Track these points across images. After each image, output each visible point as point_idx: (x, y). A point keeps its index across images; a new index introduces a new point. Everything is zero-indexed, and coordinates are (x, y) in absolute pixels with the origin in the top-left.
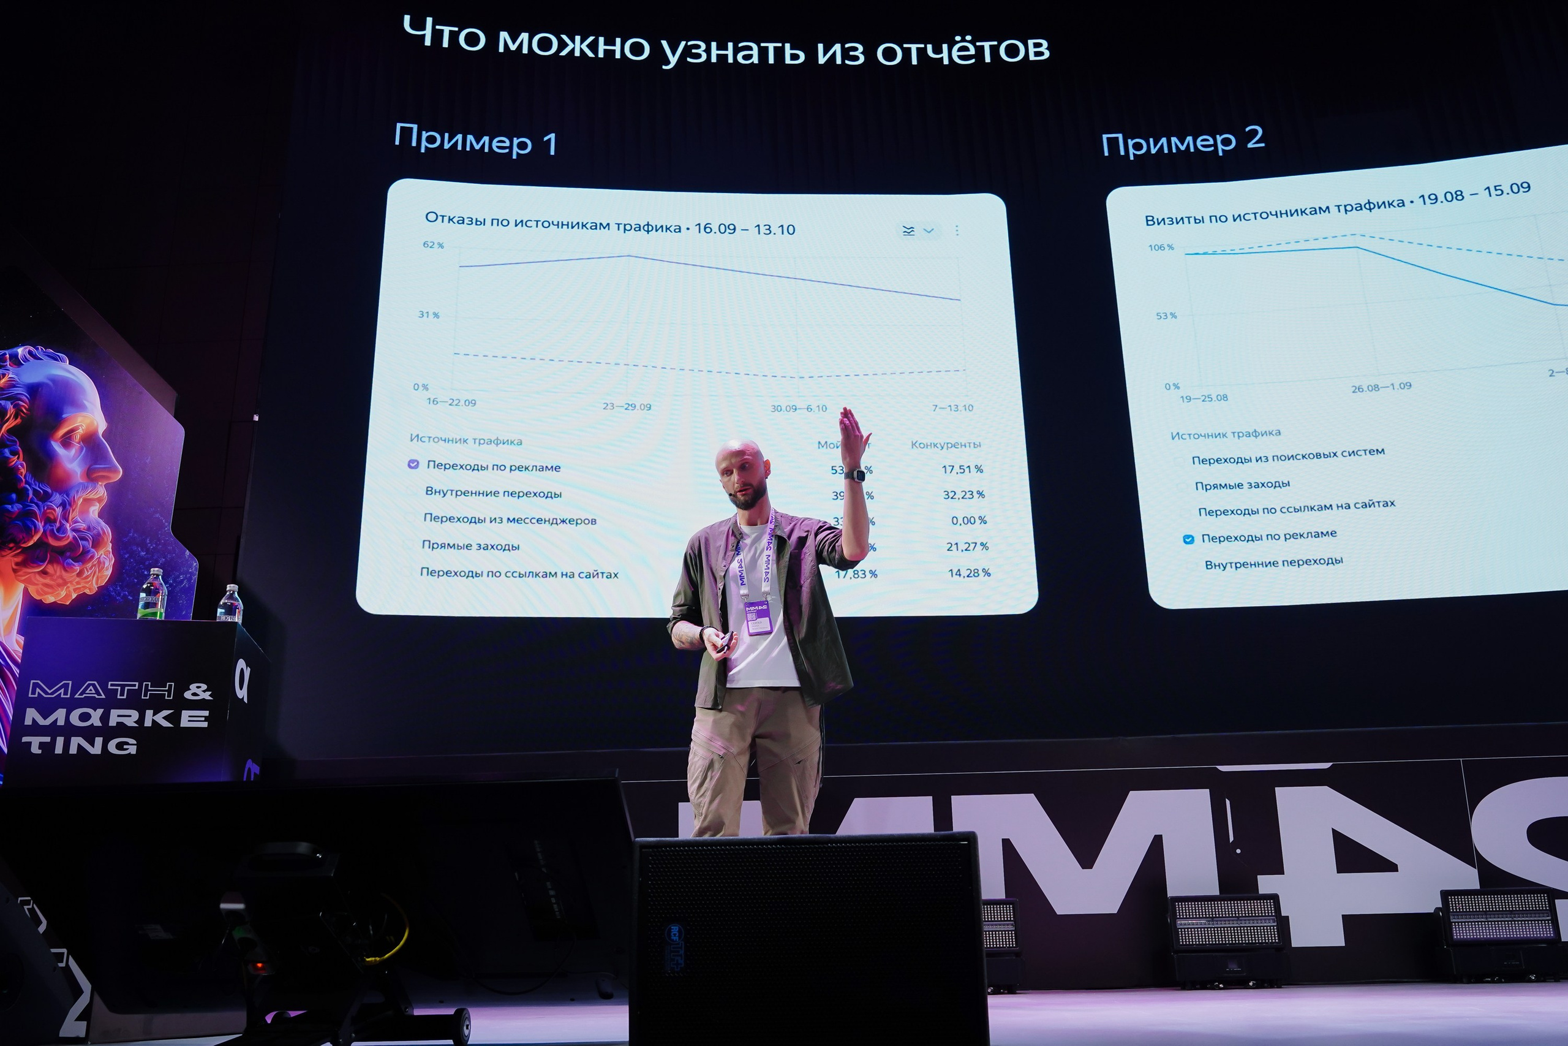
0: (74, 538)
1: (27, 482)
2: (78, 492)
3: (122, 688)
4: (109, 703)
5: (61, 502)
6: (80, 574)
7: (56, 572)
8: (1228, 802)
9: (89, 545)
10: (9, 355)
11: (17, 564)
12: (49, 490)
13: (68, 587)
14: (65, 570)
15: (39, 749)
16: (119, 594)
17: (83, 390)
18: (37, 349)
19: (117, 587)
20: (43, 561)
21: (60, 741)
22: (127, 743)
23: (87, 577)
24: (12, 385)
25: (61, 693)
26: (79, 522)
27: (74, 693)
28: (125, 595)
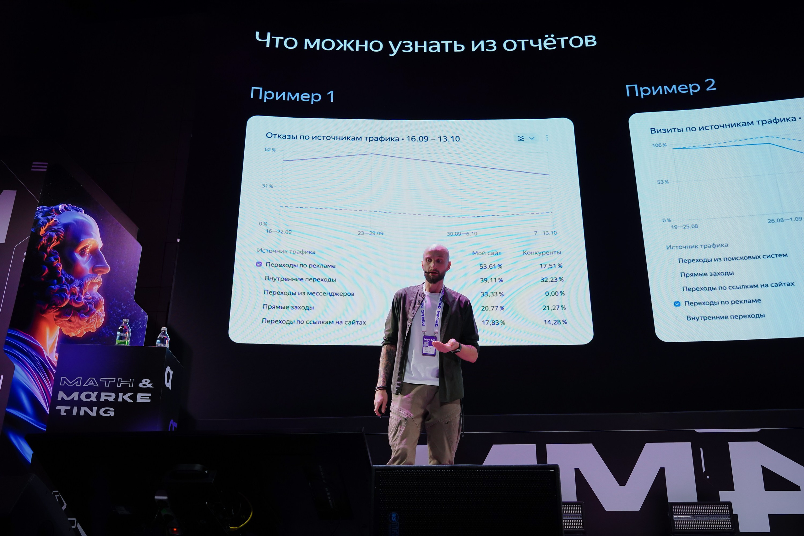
0: (85, 303)
1: (62, 274)
2: (87, 279)
3: (108, 381)
4: (101, 389)
5: (79, 284)
6: (88, 322)
7: (76, 320)
8: (701, 450)
9: (92, 306)
10: (55, 209)
11: (56, 316)
12: (73, 278)
13: (82, 328)
14: (81, 320)
15: (65, 413)
16: (107, 333)
17: (90, 226)
18: (69, 206)
19: (106, 329)
20: (70, 315)
21: (75, 409)
22: (109, 410)
23: (92, 323)
24: (56, 224)
25: (76, 384)
26: (88, 295)
27: (83, 384)
28: (110, 332)
